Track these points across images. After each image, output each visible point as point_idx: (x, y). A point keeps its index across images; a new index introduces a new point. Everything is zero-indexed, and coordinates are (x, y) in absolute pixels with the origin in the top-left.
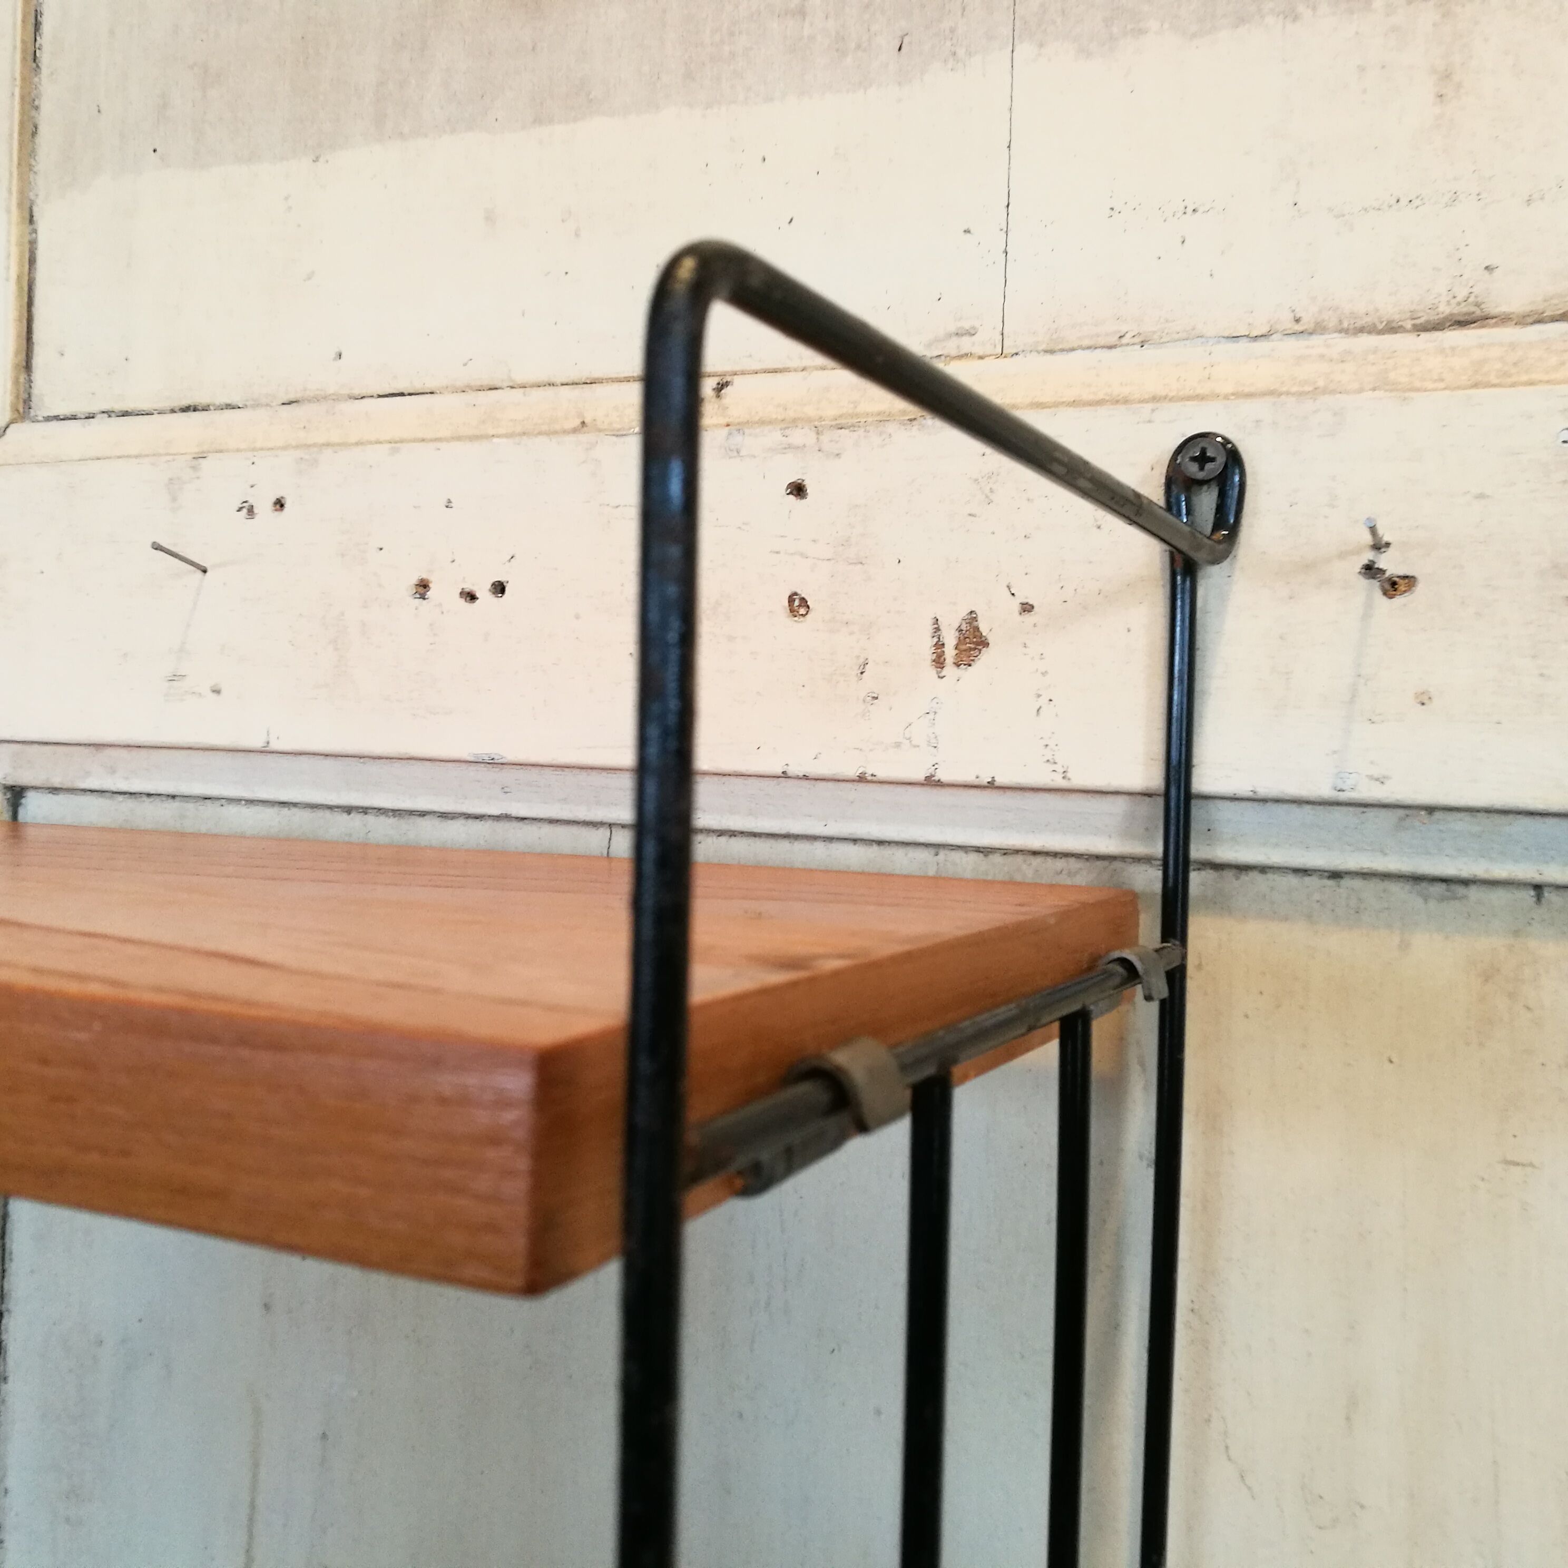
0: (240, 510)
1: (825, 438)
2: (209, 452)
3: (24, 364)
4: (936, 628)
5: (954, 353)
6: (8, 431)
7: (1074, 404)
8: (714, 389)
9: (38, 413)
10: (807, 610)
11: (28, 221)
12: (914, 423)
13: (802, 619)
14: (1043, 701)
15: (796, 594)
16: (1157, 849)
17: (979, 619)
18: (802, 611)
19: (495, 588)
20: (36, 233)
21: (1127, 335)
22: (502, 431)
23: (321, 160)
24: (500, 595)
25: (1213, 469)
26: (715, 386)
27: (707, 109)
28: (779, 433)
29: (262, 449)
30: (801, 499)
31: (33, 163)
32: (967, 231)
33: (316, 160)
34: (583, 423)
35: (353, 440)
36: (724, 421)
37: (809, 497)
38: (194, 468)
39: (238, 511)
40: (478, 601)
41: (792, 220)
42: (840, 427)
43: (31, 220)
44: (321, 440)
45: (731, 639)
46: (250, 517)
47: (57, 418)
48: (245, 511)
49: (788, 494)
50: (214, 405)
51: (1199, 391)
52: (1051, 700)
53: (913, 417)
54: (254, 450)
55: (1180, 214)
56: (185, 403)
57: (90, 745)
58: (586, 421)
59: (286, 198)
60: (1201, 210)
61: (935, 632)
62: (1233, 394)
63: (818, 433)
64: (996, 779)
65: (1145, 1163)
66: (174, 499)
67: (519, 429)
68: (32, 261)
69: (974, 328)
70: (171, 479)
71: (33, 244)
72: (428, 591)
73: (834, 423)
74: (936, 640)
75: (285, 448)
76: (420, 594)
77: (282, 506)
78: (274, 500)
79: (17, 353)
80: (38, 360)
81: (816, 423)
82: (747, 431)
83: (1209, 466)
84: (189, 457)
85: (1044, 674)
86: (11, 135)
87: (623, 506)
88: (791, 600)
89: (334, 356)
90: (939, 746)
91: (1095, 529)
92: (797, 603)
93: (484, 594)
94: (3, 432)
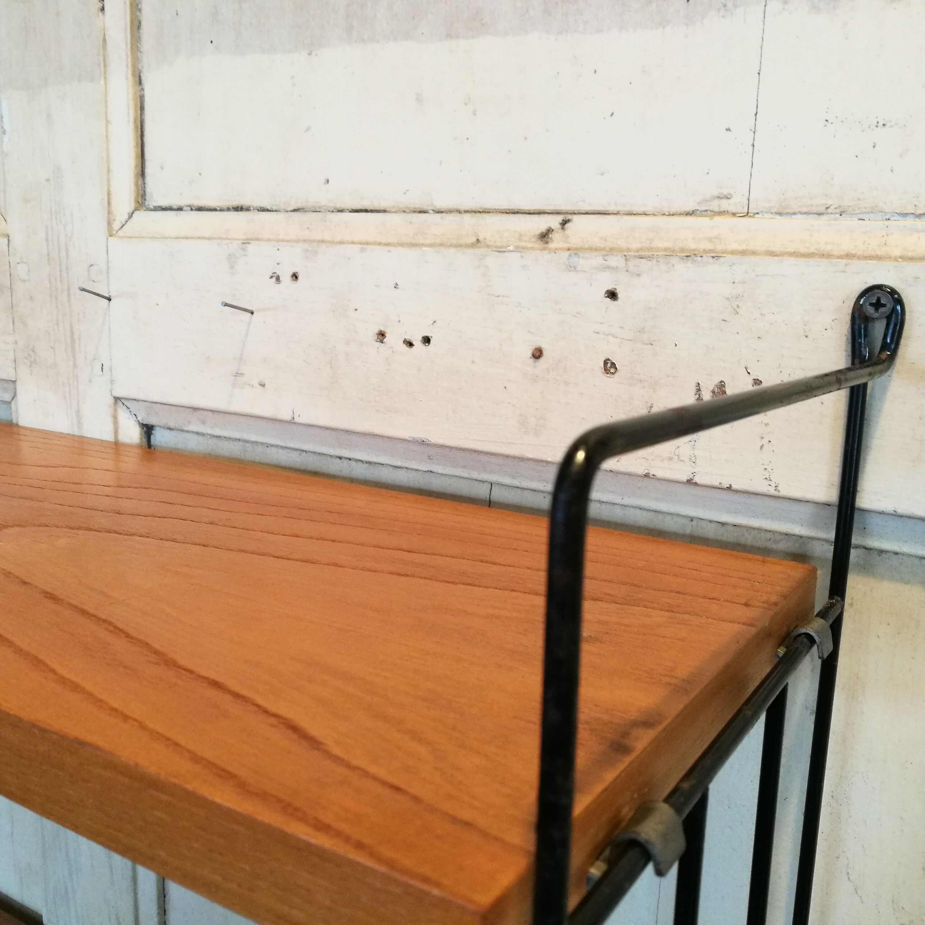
0: (271, 277)
1: (631, 263)
2: (251, 240)
3: (141, 172)
4: (698, 389)
5: (716, 209)
6: (134, 215)
7: (794, 254)
8: (560, 224)
9: (150, 203)
10: (616, 370)
11: (138, 83)
12: (689, 258)
13: (612, 376)
14: (765, 441)
15: (609, 359)
16: (832, 535)
17: (726, 386)
18: (612, 370)
19: (424, 340)
20: (144, 91)
21: (832, 207)
22: (427, 242)
23: (313, 54)
24: (427, 344)
25: (884, 311)
26: (561, 222)
27: (558, 34)
28: (601, 257)
29: (283, 241)
30: (614, 300)
31: (139, 45)
32: (728, 130)
33: (310, 54)
34: (478, 240)
35: (338, 239)
36: (565, 246)
37: (619, 300)
38: (244, 250)
39: (270, 278)
40: (414, 347)
41: (613, 114)
42: (641, 257)
43: (140, 83)
44: (318, 237)
45: (567, 383)
46: (278, 282)
47: (161, 208)
48: (274, 279)
49: (605, 297)
50: (253, 207)
51: (879, 253)
52: (770, 441)
53: (688, 254)
54: (278, 241)
55: (873, 127)
56: (236, 203)
57: (190, 408)
58: (480, 239)
59: (292, 78)
60: (888, 124)
61: (697, 392)
62: (901, 257)
63: (626, 260)
64: (732, 486)
65: (809, 712)
66: (232, 267)
67: (438, 241)
68: (142, 108)
69: (730, 194)
70: (230, 255)
71: (142, 98)
72: (385, 338)
73: (637, 254)
74: (697, 396)
75: (297, 241)
76: (380, 340)
77: (296, 278)
78: (291, 274)
79: (136, 167)
80: (149, 170)
81: (626, 253)
82: (581, 255)
83: (882, 310)
84: (240, 242)
85: (766, 425)
86: (126, 30)
87: (502, 296)
88: (605, 363)
89: (325, 181)
90: (696, 462)
91: (804, 337)
92: (609, 365)
93: (418, 343)
94: (131, 216)
